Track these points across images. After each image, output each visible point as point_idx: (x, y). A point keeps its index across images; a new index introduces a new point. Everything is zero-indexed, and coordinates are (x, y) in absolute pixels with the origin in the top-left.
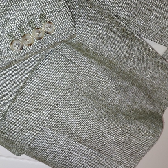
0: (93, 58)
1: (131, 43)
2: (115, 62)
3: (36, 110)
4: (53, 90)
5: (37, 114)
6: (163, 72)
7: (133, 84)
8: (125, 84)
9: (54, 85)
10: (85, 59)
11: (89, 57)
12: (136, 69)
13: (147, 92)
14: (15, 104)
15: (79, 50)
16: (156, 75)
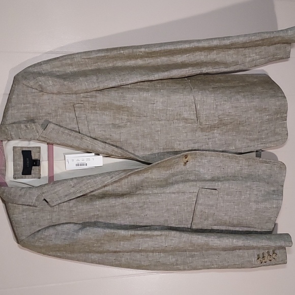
0: (223, 181)
1: (237, 160)
2: (236, 175)
3: (205, 220)
4: (209, 208)
5: (206, 222)
6: (267, 165)
7: (254, 181)
8: (249, 184)
9: (208, 205)
10: (220, 183)
11: (221, 181)
12: (251, 172)
13: (265, 181)
14: (194, 221)
15: (214, 181)
16: (264, 168)
